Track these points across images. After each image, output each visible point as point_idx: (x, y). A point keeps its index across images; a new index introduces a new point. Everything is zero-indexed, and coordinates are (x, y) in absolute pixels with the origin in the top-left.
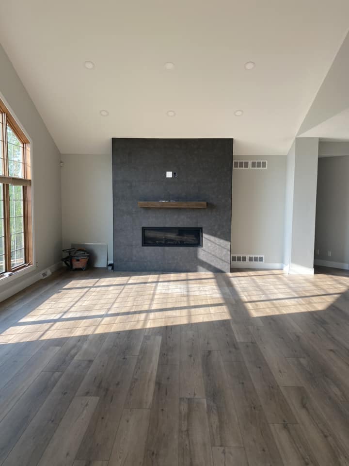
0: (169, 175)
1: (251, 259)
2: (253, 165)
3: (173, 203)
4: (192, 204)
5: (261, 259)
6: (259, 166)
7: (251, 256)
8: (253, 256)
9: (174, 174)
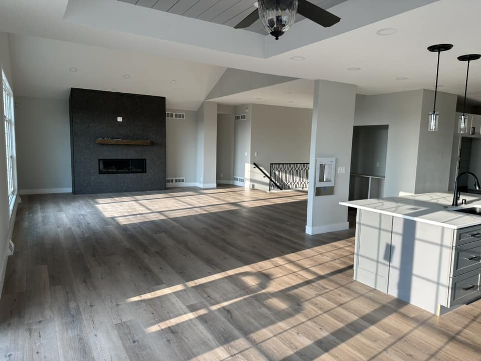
0: (120, 119)
1: (176, 181)
2: (176, 116)
3: (126, 142)
4: (140, 142)
5: (183, 181)
6: (180, 117)
7: (177, 178)
8: (178, 178)
9: (123, 119)
